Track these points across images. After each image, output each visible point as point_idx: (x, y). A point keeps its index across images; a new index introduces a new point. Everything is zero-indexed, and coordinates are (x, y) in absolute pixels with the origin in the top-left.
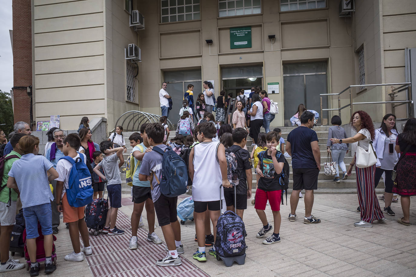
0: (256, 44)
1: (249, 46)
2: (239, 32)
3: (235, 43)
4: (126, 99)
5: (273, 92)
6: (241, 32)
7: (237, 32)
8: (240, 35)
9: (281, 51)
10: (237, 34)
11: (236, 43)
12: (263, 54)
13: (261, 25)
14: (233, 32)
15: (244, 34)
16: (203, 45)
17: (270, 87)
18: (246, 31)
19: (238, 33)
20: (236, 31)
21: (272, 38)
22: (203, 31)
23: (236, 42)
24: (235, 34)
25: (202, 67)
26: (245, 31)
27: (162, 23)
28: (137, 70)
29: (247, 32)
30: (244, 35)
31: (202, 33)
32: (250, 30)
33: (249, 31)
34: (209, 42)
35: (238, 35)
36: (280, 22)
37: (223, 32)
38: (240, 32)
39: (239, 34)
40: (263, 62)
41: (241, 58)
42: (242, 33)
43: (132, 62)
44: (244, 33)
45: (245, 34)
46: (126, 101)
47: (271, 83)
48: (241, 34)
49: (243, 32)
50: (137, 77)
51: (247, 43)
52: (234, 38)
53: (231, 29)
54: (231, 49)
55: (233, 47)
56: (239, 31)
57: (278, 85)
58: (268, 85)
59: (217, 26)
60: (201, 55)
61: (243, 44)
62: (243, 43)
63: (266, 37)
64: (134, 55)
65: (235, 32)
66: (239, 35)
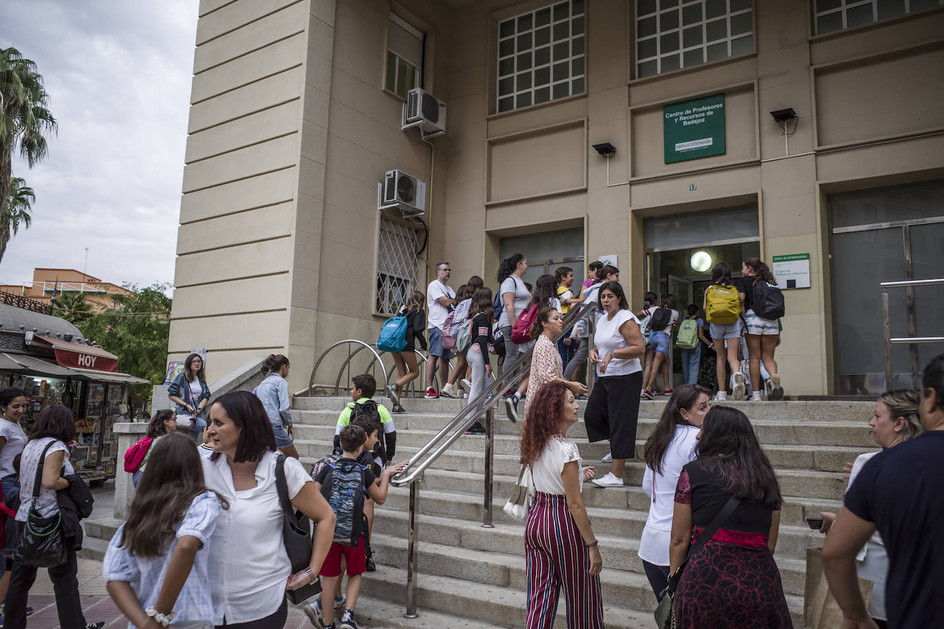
0: (739, 143)
1: (719, 149)
2: (688, 115)
3: (676, 145)
4: (373, 311)
5: (791, 284)
6: (696, 113)
7: (684, 115)
8: (693, 122)
9: (816, 155)
10: (682, 121)
11: (681, 147)
12: (758, 169)
13: (753, 84)
14: (671, 115)
15: (702, 118)
16: (590, 160)
17: (779, 269)
18: (709, 109)
19: (685, 118)
20: (682, 113)
21: (784, 117)
22: (590, 122)
23: (681, 144)
24: (676, 120)
25: (585, 219)
26: (706, 109)
27: (498, 114)
28: (423, 235)
29: (711, 110)
30: (703, 120)
31: (588, 129)
32: (721, 105)
33: (718, 106)
34: (606, 150)
35: (685, 123)
36: (812, 68)
37: (643, 120)
38: (692, 114)
39: (687, 120)
40: (757, 194)
41: (693, 188)
42: (697, 116)
43: (404, 217)
44: (703, 114)
45: (706, 117)
46: (374, 316)
47: (783, 257)
48: (695, 119)
49: (702, 112)
50: (424, 254)
51: (711, 144)
52: (673, 133)
53: (667, 107)
54: (667, 163)
55: (672, 157)
56: (690, 112)
57: (808, 260)
58: (774, 261)
59: (629, 106)
60: (585, 187)
61: (700, 146)
62: (701, 143)
63: (768, 120)
64: (395, 199)
65: (677, 114)
66: (689, 123)
